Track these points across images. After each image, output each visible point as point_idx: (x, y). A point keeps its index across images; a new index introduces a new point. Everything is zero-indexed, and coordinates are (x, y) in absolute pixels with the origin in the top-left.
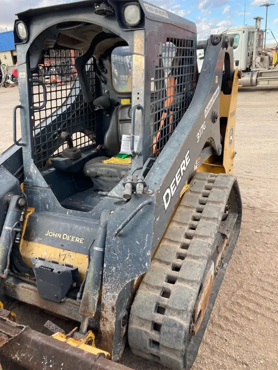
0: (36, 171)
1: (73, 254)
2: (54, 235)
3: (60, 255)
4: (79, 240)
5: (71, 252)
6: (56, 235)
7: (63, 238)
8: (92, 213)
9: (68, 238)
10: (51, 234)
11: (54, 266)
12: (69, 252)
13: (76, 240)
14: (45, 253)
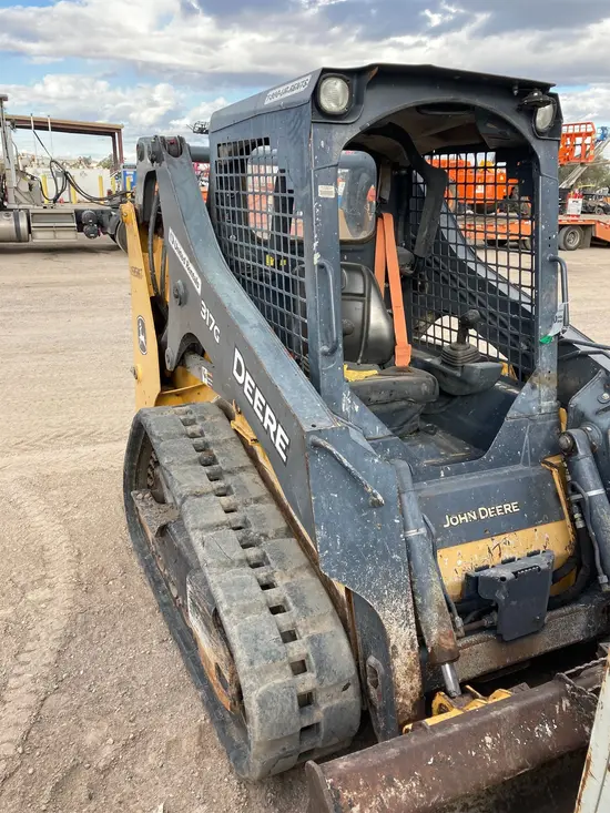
0: (357, 408)
1: (510, 537)
2: (461, 519)
3: (490, 552)
4: (511, 507)
5: (507, 535)
6: (465, 518)
7: (483, 517)
8: (489, 458)
9: (489, 512)
10: (454, 520)
11: (533, 562)
12: (502, 537)
13: (506, 510)
14: (460, 562)
